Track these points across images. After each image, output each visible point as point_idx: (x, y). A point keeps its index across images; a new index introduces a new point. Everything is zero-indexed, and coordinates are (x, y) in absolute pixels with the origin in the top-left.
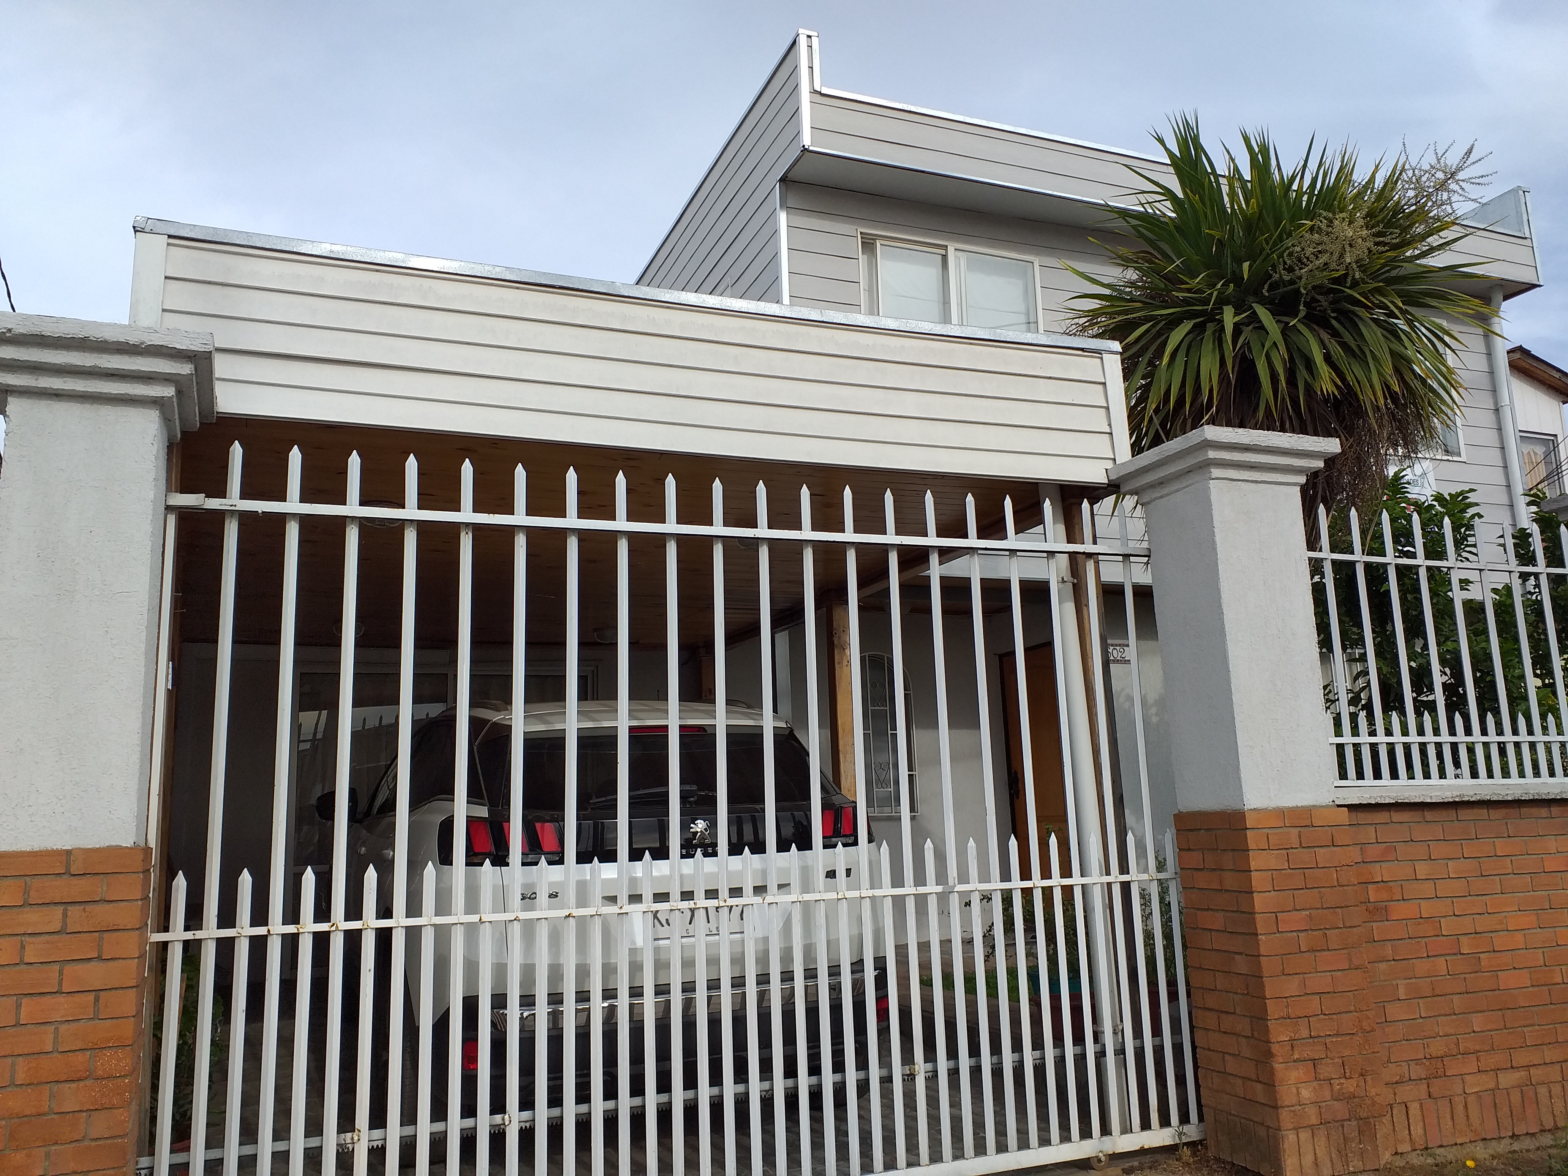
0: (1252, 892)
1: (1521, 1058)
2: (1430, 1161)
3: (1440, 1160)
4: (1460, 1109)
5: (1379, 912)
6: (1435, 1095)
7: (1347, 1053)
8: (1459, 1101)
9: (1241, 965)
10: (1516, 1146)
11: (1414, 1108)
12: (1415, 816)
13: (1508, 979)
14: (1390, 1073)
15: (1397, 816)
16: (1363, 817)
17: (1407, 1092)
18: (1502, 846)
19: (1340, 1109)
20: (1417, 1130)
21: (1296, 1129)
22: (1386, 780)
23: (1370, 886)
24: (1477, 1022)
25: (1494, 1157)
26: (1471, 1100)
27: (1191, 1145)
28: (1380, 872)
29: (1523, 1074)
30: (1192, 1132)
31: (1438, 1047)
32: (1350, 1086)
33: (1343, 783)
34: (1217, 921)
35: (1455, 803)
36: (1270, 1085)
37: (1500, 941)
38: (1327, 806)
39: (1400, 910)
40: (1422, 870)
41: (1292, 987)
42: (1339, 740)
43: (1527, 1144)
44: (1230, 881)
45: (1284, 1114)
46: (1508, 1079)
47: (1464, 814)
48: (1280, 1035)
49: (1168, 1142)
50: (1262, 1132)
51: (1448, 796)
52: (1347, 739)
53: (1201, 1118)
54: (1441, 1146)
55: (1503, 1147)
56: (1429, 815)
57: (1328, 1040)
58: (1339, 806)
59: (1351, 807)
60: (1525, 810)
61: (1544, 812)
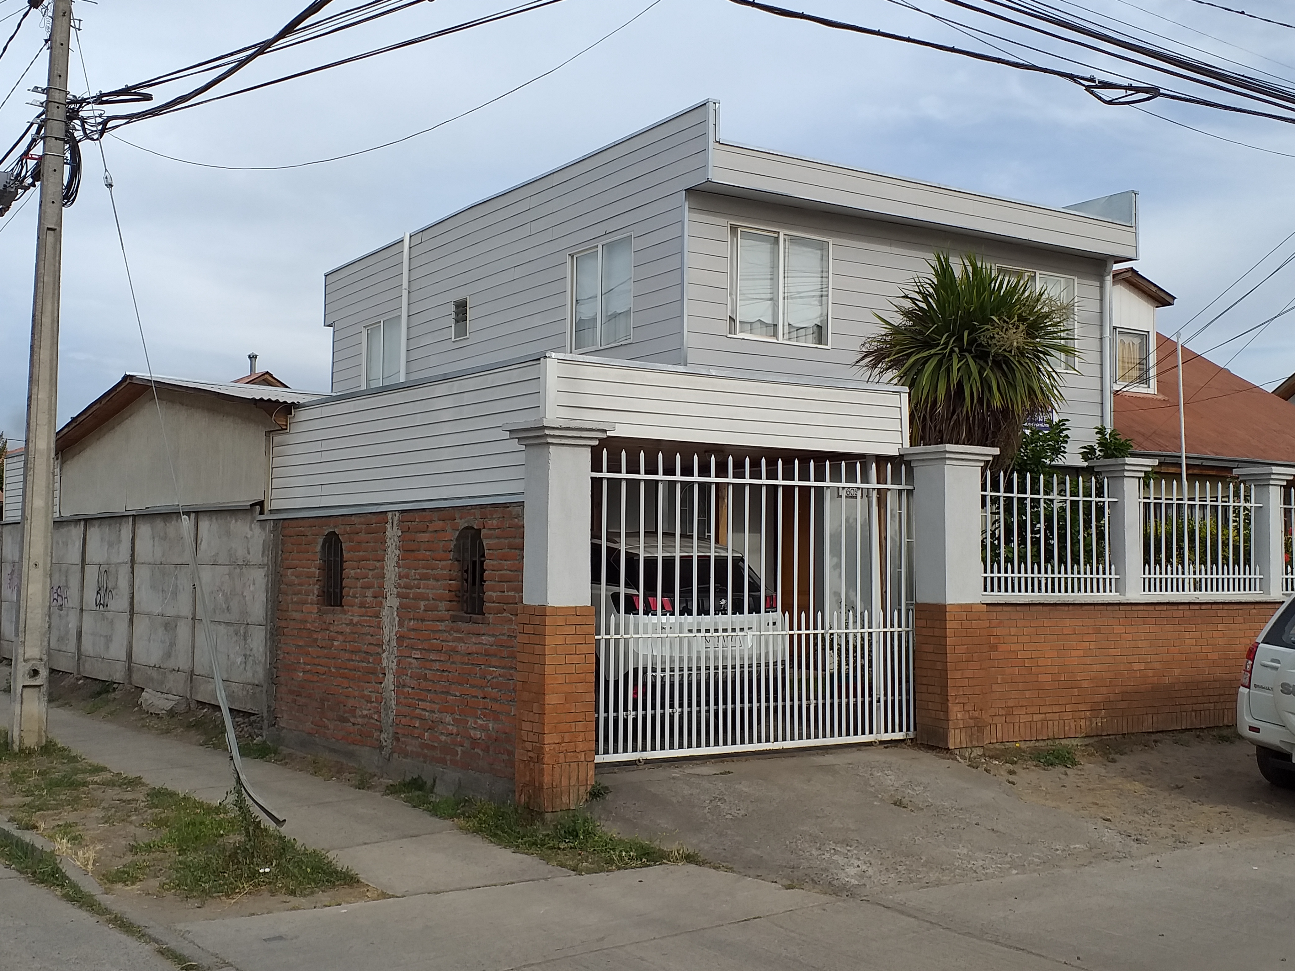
0: (946, 637)
1: (1043, 710)
2: (1004, 747)
3: (1007, 747)
4: (1017, 728)
5: (994, 648)
6: (1007, 721)
7: (976, 701)
8: (1017, 725)
9: (939, 666)
10: (1037, 744)
11: (999, 726)
12: (1013, 608)
13: (1042, 678)
14: (992, 712)
15: (1005, 608)
16: (992, 608)
17: (997, 720)
18: (1047, 623)
19: (972, 723)
20: (999, 735)
21: (955, 729)
22: (1003, 592)
23: (992, 637)
24: (1028, 694)
25: (1027, 747)
26: (1021, 724)
27: (912, 739)
28: (996, 631)
29: (1043, 716)
30: (911, 734)
31: (1011, 703)
32: (976, 714)
33: (985, 593)
34: (929, 648)
35: (1029, 604)
36: (947, 712)
37: (1041, 662)
38: (978, 604)
39: (1002, 647)
40: (1013, 632)
41: (958, 675)
42: (985, 575)
43: (1042, 744)
44: (937, 632)
45: (950, 723)
46: (1036, 717)
47: (1033, 608)
48: (952, 693)
49: (902, 738)
50: (941, 730)
51: (1027, 601)
52: (989, 574)
53: (915, 729)
54: (1008, 742)
55: (1031, 744)
56: (1018, 608)
57: (969, 696)
58: (983, 604)
59: (987, 604)
60: (1058, 607)
61: (1066, 608)
